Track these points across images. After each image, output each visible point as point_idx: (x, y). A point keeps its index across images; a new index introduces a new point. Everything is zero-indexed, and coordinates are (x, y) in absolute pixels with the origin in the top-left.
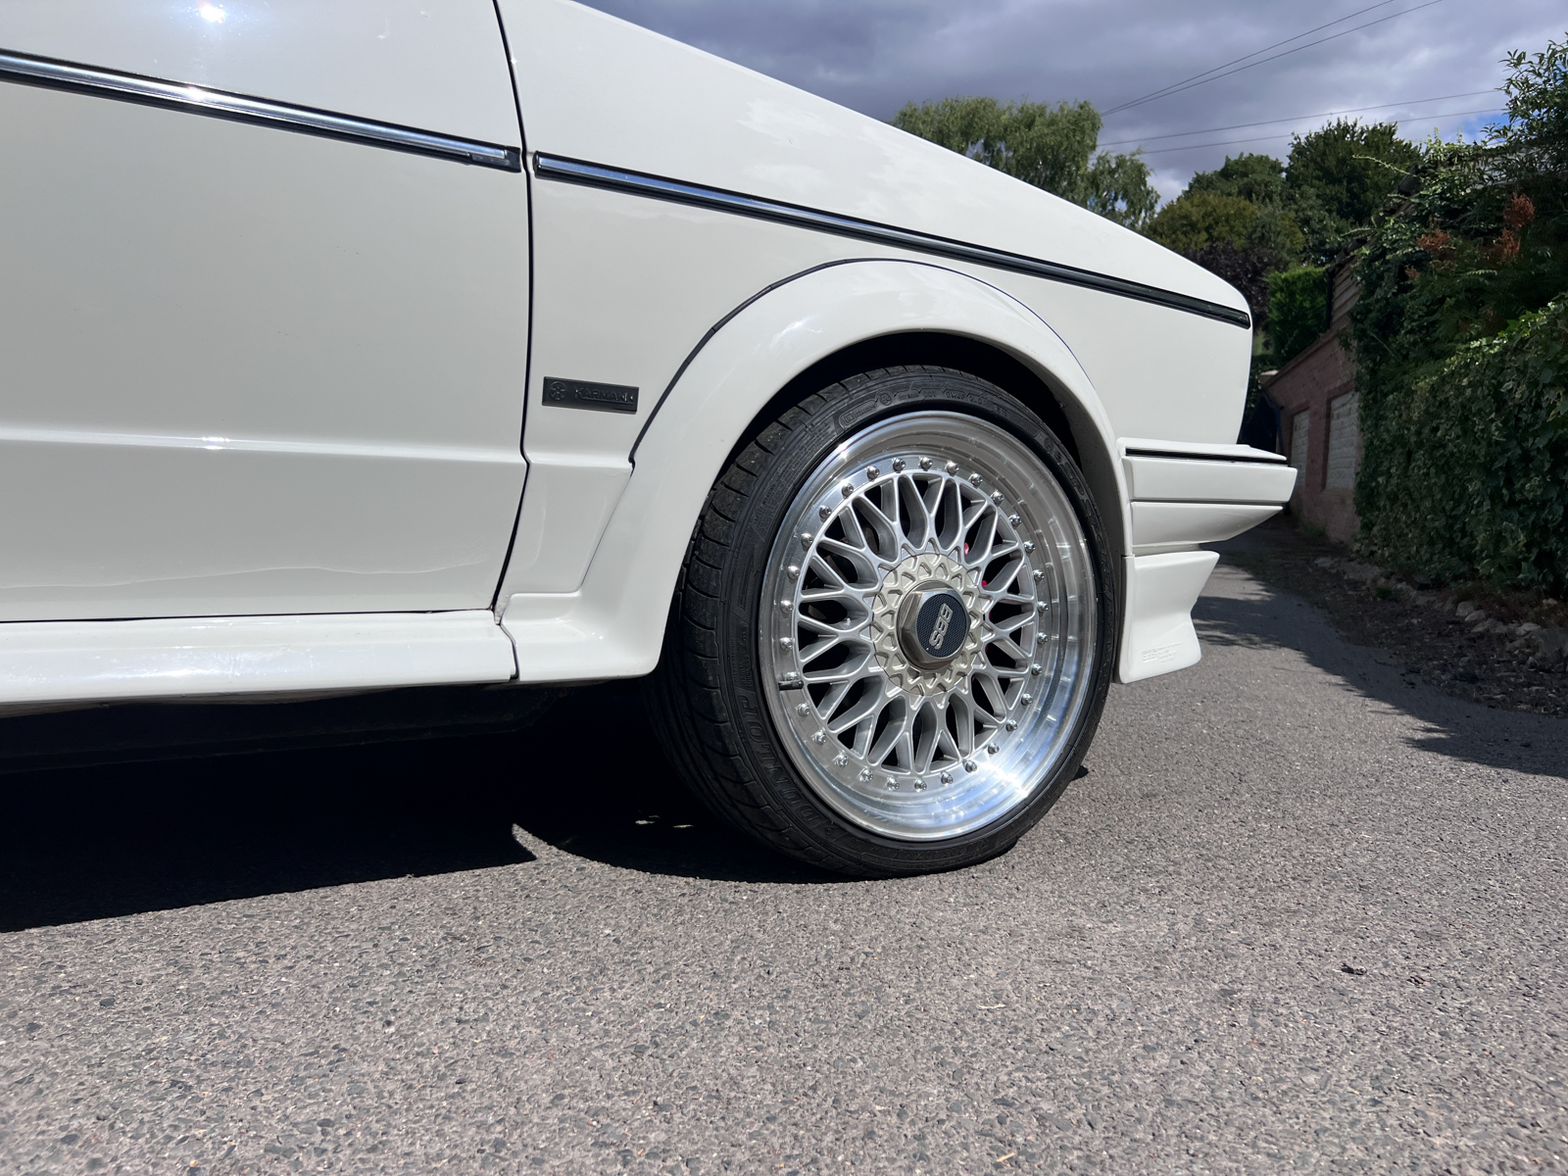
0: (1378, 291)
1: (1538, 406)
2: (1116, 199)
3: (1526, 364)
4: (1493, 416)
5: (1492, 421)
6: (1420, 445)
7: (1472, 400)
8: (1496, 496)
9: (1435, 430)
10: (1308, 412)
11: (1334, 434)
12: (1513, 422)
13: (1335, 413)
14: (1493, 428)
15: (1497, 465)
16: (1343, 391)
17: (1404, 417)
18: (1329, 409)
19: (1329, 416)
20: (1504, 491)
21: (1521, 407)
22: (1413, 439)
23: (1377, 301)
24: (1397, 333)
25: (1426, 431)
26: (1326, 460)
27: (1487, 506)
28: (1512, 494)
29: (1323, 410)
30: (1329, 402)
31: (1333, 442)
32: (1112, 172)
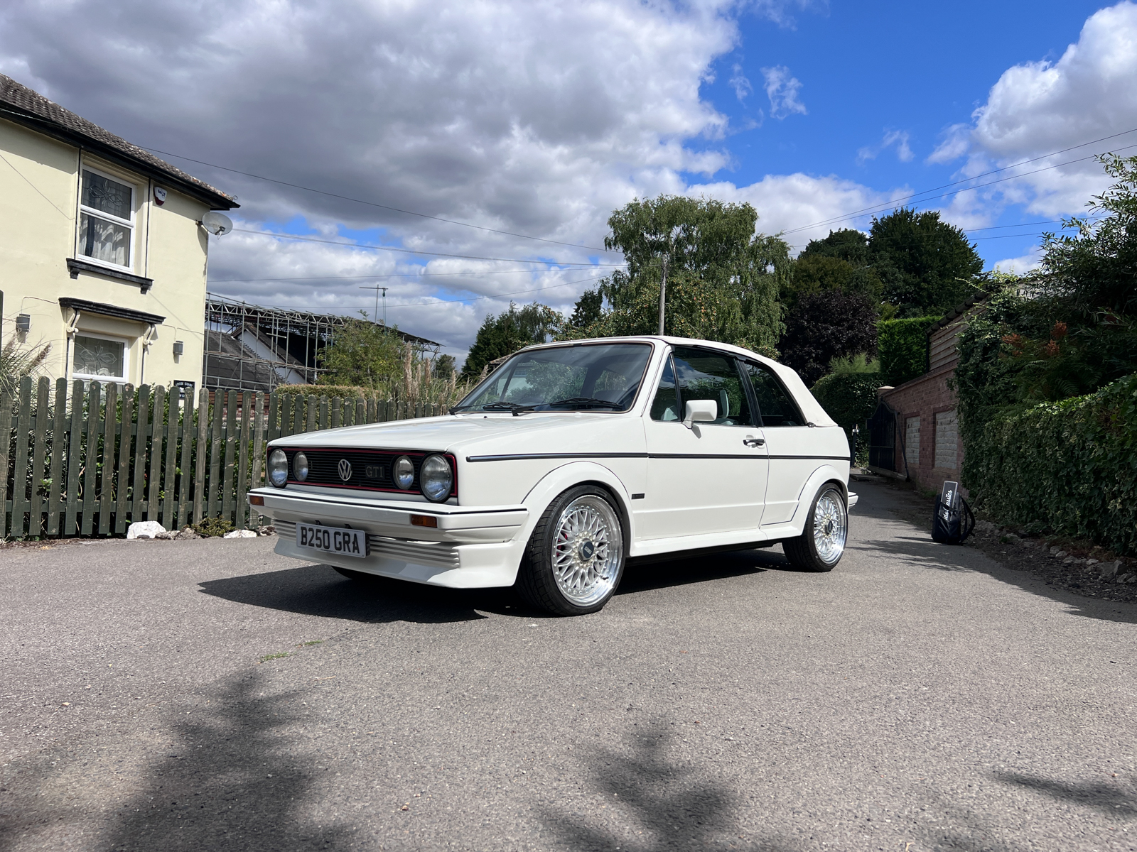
0: (971, 359)
1: (1083, 448)
2: (767, 264)
3: (1075, 425)
4: (1057, 448)
5: (1056, 450)
6: (1009, 455)
7: (1043, 436)
8: (1060, 490)
9: (1020, 448)
10: (919, 418)
11: (939, 434)
12: (1070, 454)
13: (939, 421)
14: (1058, 455)
15: (1061, 474)
16: (946, 409)
17: (997, 437)
18: (935, 418)
19: (935, 423)
20: (1066, 488)
21: (1074, 447)
22: (1004, 450)
23: (971, 365)
24: (985, 384)
25: (1013, 447)
26: (934, 449)
27: (1055, 494)
28: (1070, 488)
29: (930, 419)
30: (934, 415)
31: (938, 439)
32: (764, 247)
